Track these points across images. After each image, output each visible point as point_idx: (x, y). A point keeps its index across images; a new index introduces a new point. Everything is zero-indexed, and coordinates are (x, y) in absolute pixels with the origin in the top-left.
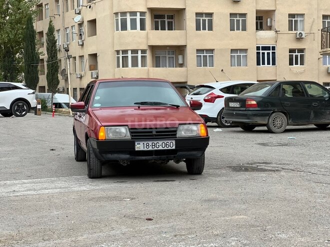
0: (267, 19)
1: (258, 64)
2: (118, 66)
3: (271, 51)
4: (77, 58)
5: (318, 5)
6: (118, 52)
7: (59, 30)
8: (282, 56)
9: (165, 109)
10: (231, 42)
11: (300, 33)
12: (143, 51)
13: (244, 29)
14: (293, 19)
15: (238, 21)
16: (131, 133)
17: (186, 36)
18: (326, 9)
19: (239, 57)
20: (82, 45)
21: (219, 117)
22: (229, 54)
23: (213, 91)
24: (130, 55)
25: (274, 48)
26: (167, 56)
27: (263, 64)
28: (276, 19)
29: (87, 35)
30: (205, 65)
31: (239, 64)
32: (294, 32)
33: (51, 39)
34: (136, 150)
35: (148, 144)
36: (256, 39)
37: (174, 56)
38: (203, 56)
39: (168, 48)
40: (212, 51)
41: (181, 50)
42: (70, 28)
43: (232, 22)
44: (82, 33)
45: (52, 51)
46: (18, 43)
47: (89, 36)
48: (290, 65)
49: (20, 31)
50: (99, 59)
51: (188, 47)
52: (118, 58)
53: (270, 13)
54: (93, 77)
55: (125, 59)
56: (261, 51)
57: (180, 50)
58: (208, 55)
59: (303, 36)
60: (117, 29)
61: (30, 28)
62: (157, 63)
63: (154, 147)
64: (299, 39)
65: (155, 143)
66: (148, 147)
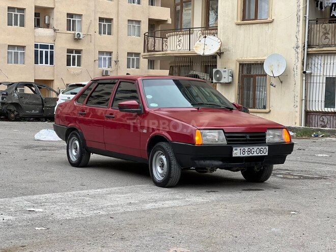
0: (45, 17)
1: (36, 62)
3: (49, 50)
5: (95, 6)
8: (60, 56)
10: (8, 37)
11: (78, 34)
13: (22, 25)
14: (72, 19)
15: (16, 16)
16: (227, 137)
18: (102, 12)
19: (16, 54)
22: (6, 49)
25: (52, 47)
27: (41, 62)
28: (55, 17)
31: (16, 62)
32: (72, 32)
34: (233, 156)
35: (244, 150)
36: (35, 36)
43: (10, 16)
48: (67, 65)
53: (48, 11)
56: (39, 49)
59: (81, 37)
63: (249, 153)
64: (77, 39)
65: (251, 148)
66: (244, 153)
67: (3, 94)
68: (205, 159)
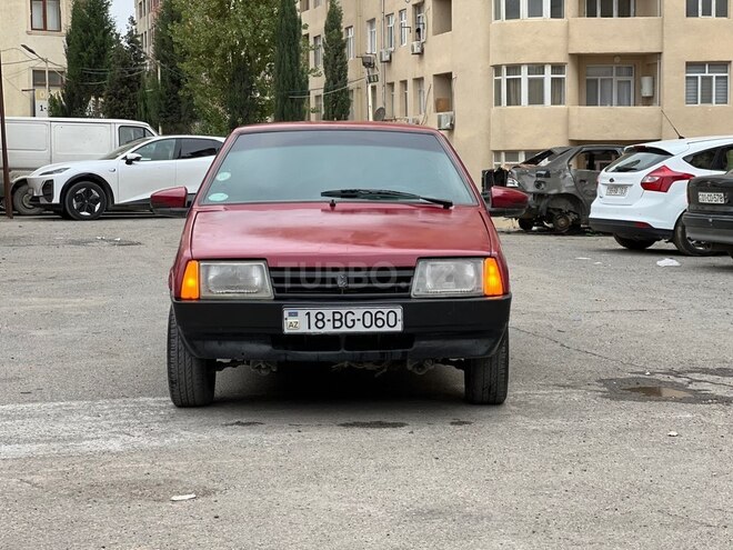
2: (498, 102)
4: (410, 84)
6: (497, 69)
7: (374, 19)
9: (411, 212)
12: (557, 68)
16: (276, 280)
17: (662, 30)
20: (421, 54)
21: (680, 229)
23: (667, 162)
24: (524, 76)
26: (615, 79)
29: (431, 29)
30: (707, 99)
33: (334, 37)
34: (286, 331)
35: (320, 317)
37: (632, 79)
38: (702, 78)
39: (617, 60)
40: (724, 65)
41: (648, 65)
42: (397, 14)
44: (421, 27)
45: (334, 66)
46: (262, 48)
47: (435, 34)
49: (265, 21)
50: (456, 85)
51: (665, 57)
52: (498, 83)
54: (443, 127)
55: (514, 85)
57: (647, 63)
58: (714, 75)
60: (498, 17)
61: (288, 12)
62: (590, 95)
63: (338, 324)
65: (344, 312)
66: (320, 324)
67: (538, 175)
68: (222, 337)
